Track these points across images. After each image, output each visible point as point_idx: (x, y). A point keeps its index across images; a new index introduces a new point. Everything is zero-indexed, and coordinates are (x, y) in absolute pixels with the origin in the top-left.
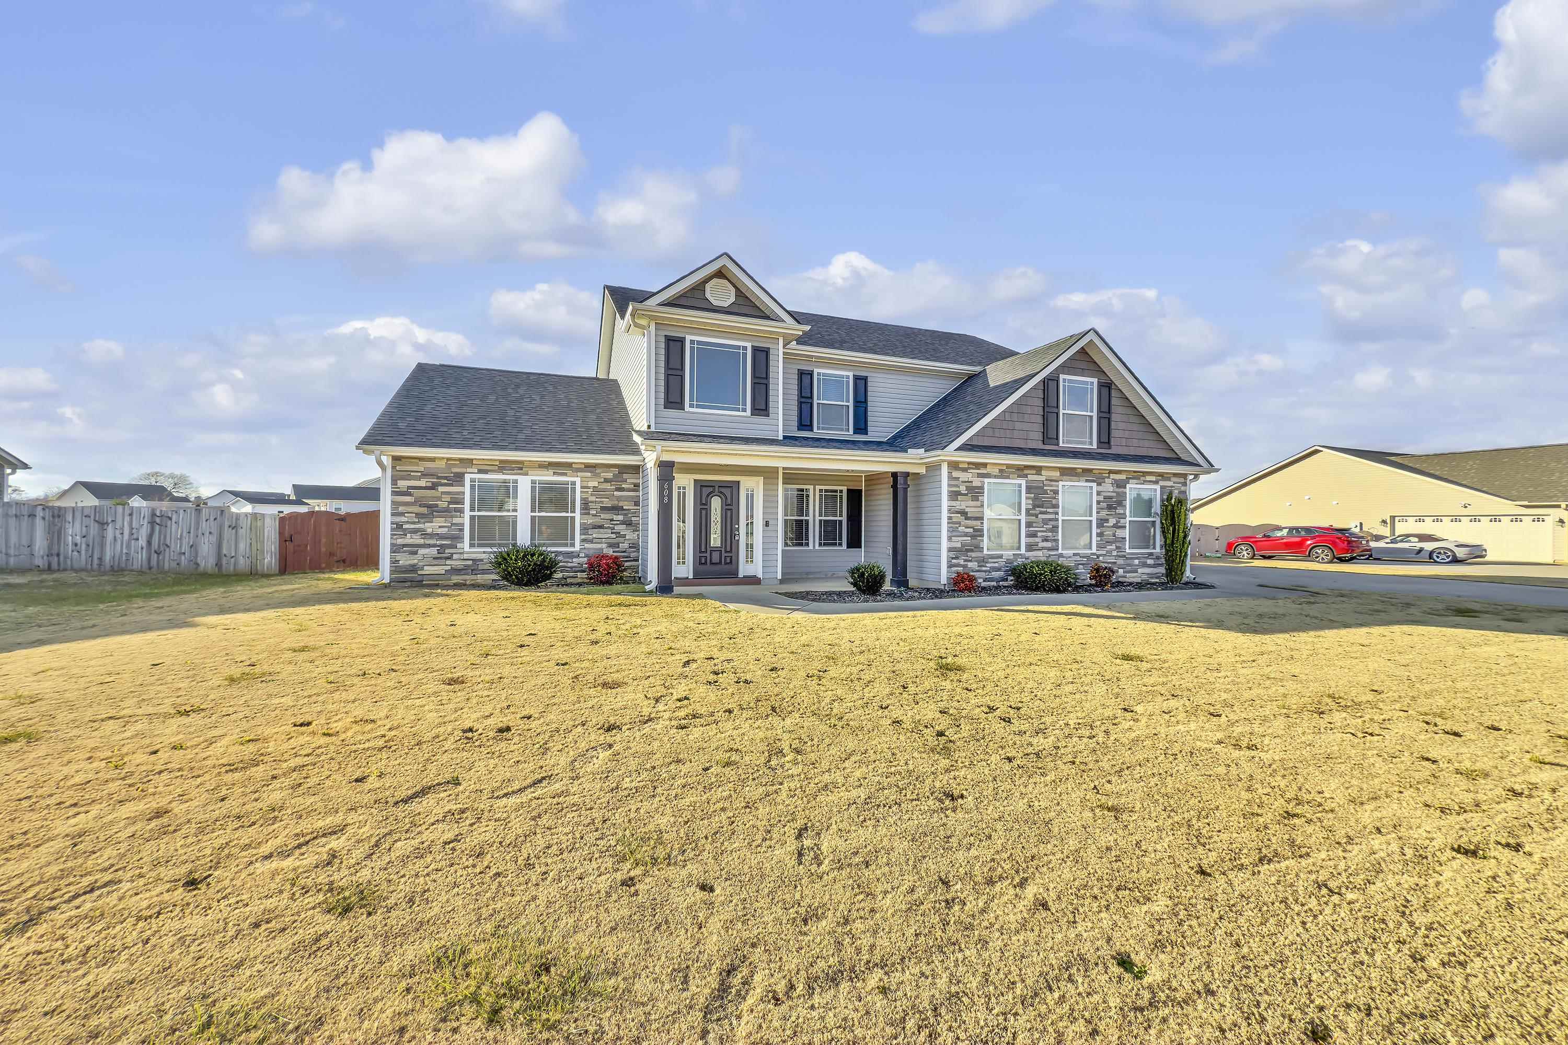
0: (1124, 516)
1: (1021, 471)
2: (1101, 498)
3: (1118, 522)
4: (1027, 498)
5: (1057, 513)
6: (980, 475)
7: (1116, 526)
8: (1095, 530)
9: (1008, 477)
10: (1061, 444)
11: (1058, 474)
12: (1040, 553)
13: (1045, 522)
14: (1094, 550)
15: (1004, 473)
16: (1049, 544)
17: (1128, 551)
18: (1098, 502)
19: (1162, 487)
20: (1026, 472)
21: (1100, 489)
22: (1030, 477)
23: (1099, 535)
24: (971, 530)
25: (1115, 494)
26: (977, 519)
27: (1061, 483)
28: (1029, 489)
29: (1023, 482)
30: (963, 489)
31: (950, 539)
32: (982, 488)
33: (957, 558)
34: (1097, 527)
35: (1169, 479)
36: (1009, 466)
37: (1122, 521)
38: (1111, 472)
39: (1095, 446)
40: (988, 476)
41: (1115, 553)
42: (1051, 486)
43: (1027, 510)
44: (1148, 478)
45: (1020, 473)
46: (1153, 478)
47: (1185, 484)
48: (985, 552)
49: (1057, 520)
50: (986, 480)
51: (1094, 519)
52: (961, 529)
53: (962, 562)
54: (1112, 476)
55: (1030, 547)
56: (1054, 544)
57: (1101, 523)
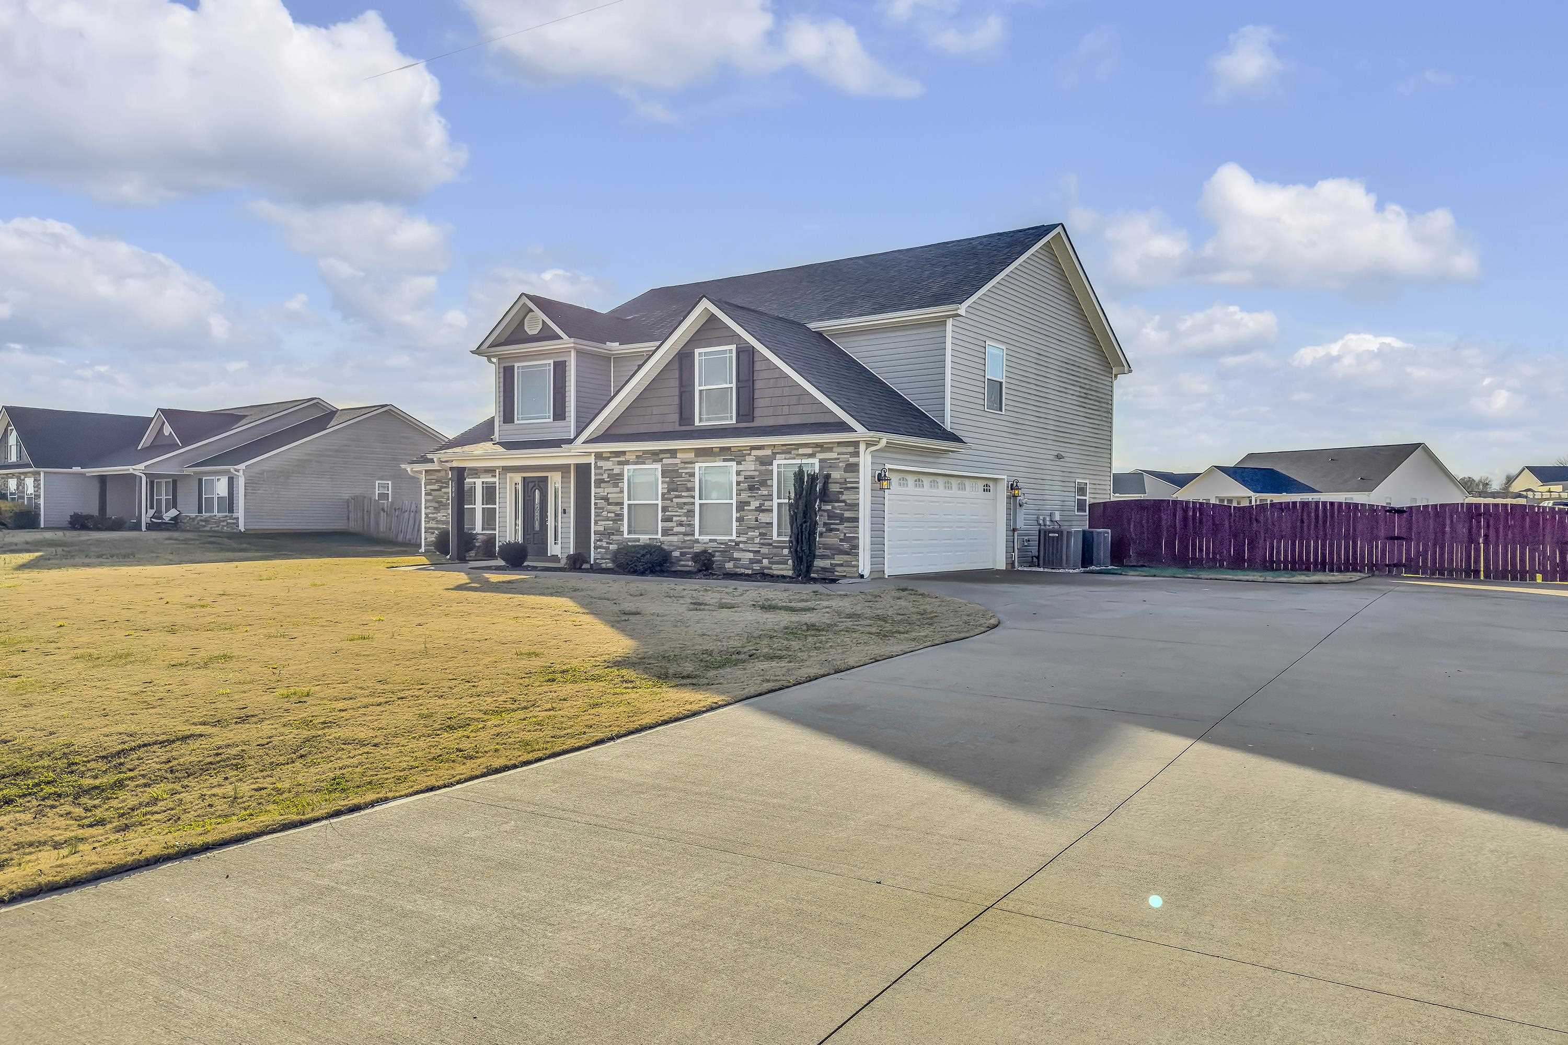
0: (769, 497)
1: (656, 456)
2: (741, 478)
3: (761, 505)
4: (663, 482)
5: (693, 497)
6: (620, 463)
7: (760, 509)
8: (735, 515)
9: (644, 463)
10: (697, 423)
11: (692, 455)
12: (675, 538)
13: (681, 506)
14: (734, 537)
15: (641, 458)
16: (682, 529)
17: (775, 537)
18: (738, 483)
19: (821, 461)
20: (661, 456)
21: (741, 468)
22: (665, 461)
23: (738, 520)
24: (613, 515)
25: (757, 473)
26: (617, 504)
27: (697, 465)
28: (663, 472)
29: (658, 466)
30: (605, 476)
31: (596, 523)
32: (621, 475)
33: (600, 540)
34: (737, 511)
35: (830, 450)
36: (645, 452)
37: (767, 503)
38: (753, 448)
39: (734, 421)
40: (627, 463)
41: (757, 540)
42: (686, 468)
43: (663, 494)
44: (801, 451)
45: (656, 458)
46: (809, 451)
47: (856, 454)
48: (626, 535)
49: (693, 504)
50: (626, 467)
51: (734, 502)
52: (605, 513)
53: (604, 544)
54: (754, 453)
55: (665, 532)
56: (688, 529)
57: (741, 505)
